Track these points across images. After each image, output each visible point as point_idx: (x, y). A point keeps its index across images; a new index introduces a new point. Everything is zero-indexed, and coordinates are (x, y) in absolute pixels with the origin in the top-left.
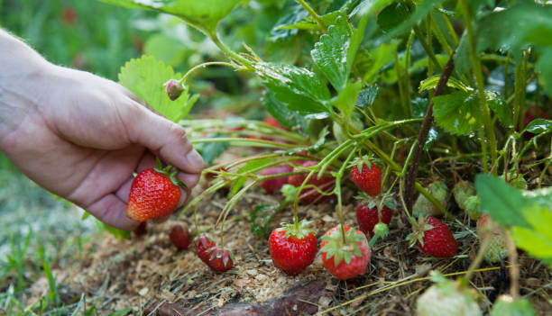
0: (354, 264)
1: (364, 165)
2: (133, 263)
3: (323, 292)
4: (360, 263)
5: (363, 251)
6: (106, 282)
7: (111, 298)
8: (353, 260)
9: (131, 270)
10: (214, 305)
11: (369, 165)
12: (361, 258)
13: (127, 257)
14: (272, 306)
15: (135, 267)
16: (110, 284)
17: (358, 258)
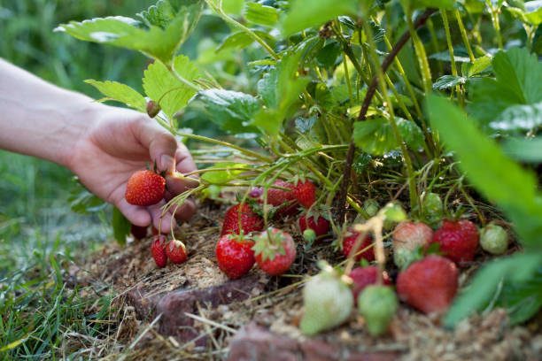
0: (278, 261)
1: (300, 181)
2: (127, 261)
3: (256, 284)
4: (283, 261)
5: (287, 251)
6: (104, 275)
7: (104, 287)
8: (276, 257)
9: (125, 267)
10: (166, 289)
11: (303, 181)
12: (285, 257)
13: (124, 255)
14: (210, 292)
15: (128, 264)
16: (107, 276)
17: (282, 257)
